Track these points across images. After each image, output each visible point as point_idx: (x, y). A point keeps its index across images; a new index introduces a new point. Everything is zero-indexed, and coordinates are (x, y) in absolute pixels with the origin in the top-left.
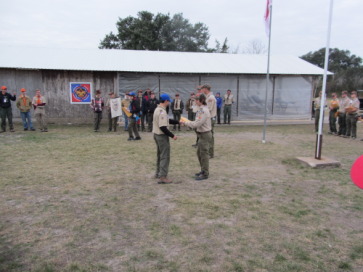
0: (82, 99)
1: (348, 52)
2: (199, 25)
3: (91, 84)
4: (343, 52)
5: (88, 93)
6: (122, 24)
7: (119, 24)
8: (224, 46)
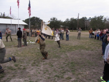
1: (39, 18)
8: (4, 15)
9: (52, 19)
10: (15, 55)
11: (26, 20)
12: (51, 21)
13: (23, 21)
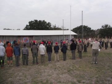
0: (26, 41)
1: (87, 26)
2: (49, 23)
3: (28, 38)
4: (86, 26)
5: (27, 40)
6: (30, 23)
7: (29, 22)
8: (55, 26)
9: (104, 26)
10: (73, 68)
11: (73, 29)
12: (103, 28)
13: (71, 30)
